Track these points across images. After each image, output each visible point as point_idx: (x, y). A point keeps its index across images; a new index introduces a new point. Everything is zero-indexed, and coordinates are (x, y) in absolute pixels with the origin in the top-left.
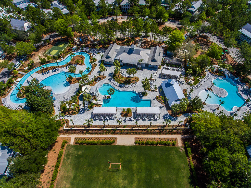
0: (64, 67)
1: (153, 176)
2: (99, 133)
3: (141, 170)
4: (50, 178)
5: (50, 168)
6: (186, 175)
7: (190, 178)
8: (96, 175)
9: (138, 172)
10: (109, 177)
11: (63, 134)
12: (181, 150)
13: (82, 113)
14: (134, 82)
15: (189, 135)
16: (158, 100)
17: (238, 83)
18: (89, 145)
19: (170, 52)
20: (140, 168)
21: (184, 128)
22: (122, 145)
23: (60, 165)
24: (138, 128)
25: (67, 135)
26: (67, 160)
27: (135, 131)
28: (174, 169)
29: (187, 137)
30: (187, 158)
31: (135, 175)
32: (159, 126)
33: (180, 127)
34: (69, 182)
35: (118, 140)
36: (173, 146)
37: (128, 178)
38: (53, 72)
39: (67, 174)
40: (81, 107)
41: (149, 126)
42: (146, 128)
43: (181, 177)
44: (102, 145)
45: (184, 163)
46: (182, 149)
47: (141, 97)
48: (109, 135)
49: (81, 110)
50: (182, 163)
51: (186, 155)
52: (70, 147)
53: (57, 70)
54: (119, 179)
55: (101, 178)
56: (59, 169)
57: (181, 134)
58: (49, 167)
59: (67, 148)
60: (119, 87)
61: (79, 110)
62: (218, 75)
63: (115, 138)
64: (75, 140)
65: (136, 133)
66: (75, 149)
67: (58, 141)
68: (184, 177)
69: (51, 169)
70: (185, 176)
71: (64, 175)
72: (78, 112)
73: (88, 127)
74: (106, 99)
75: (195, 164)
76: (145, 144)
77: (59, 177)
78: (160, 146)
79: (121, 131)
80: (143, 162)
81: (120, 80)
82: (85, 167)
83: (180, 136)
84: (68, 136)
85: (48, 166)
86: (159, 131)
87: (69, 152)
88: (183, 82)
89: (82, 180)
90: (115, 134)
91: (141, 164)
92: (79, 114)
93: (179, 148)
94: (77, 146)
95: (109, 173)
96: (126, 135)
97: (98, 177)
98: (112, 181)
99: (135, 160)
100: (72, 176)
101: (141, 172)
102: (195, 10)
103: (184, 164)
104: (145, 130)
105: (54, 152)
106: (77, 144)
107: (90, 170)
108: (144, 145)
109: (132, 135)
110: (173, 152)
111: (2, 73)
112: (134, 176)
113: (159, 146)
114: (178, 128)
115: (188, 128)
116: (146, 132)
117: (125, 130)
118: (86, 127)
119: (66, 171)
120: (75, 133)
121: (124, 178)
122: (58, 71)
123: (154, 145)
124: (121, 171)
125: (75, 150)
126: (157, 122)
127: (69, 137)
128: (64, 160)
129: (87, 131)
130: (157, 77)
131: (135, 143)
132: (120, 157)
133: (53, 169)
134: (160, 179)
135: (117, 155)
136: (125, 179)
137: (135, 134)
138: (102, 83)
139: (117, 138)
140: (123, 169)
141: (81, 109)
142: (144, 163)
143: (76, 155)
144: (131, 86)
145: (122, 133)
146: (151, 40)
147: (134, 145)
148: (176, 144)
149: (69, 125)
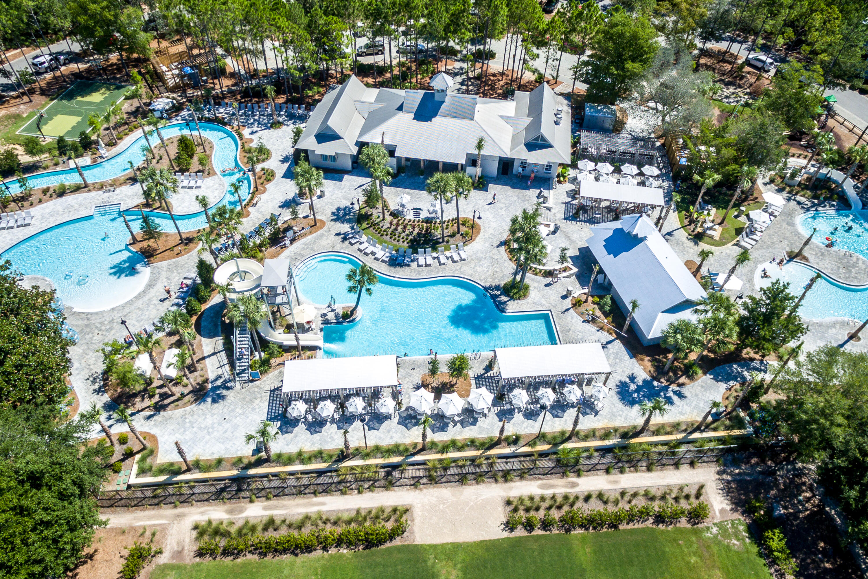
0: (116, 186)
2: (322, 488)
14: (460, 239)
16: (581, 314)
19: (599, 112)
24: (510, 451)
33: (708, 428)
35: (417, 520)
40: (216, 366)
41: (563, 434)
60: (392, 264)
65: (506, 477)
73: (258, 463)
74: (337, 322)
76: (560, 528)
108: (557, 532)
114: (698, 436)
116: (551, 465)
117: (447, 465)
118: (248, 465)
130: (559, 215)
131: (510, 526)
138: (307, 253)
147: (504, 535)
149: (158, 461)
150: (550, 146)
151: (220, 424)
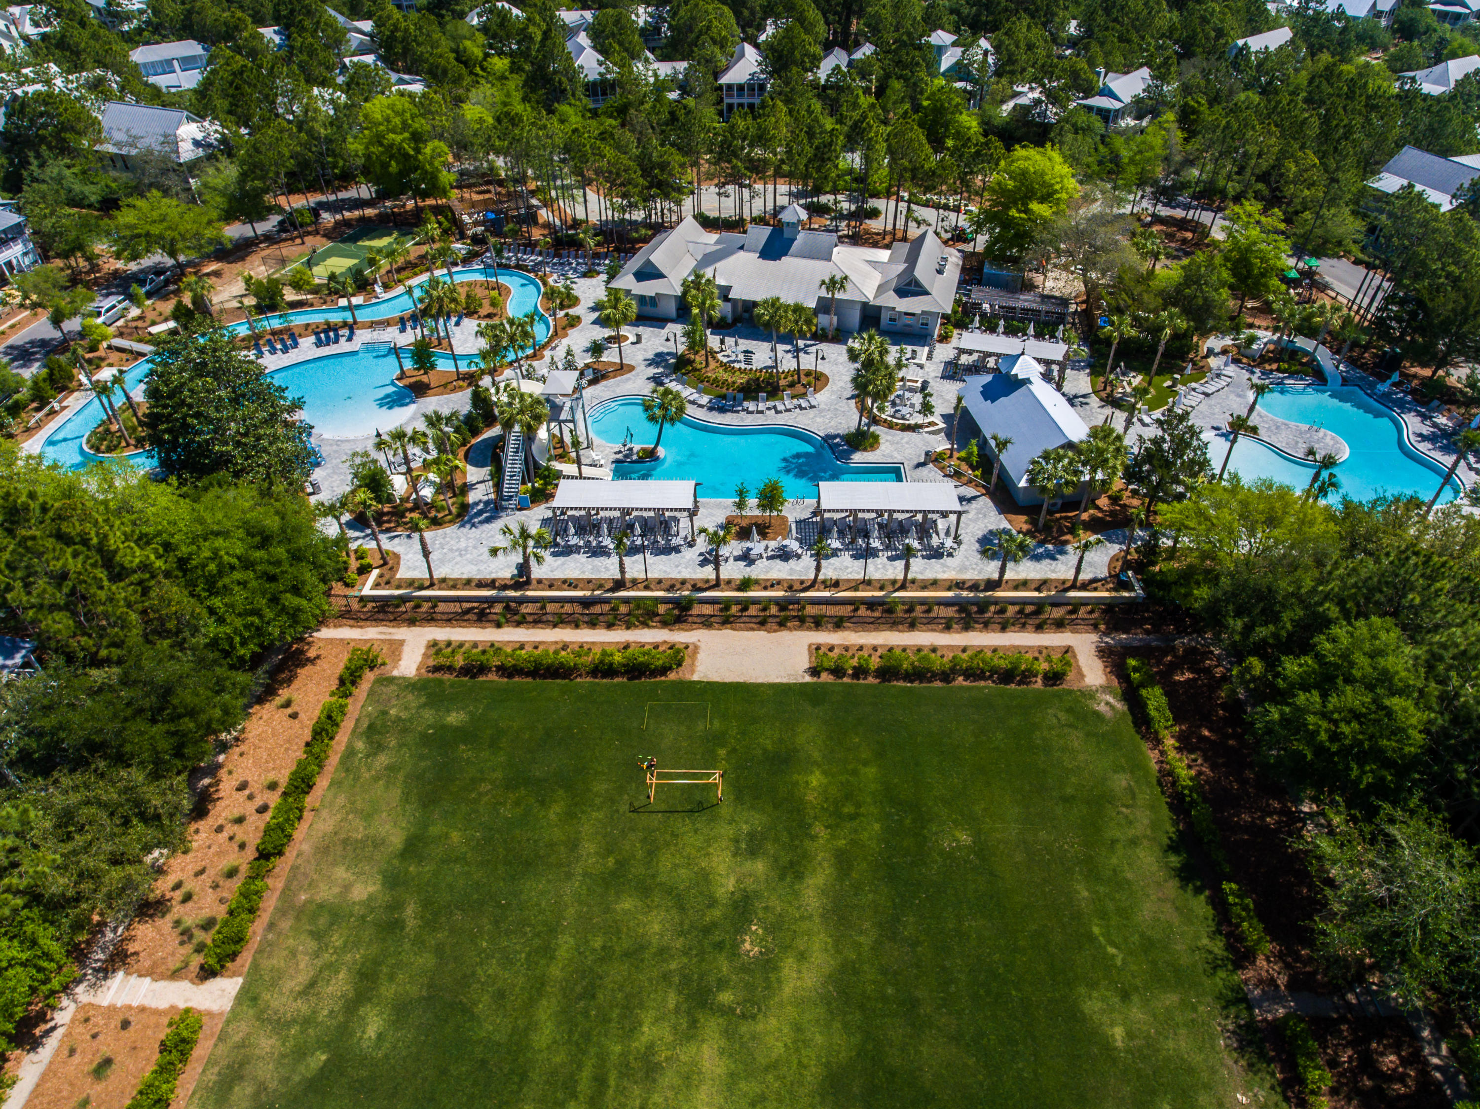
0: (389, 325)
1: (936, 833)
2: (586, 619)
3: (858, 805)
4: (242, 846)
5: (250, 797)
6: (1149, 832)
7: (1173, 848)
8: (557, 834)
9: (837, 814)
10: (644, 840)
11: (351, 626)
12: (1102, 708)
13: (481, 522)
14: (799, 389)
15: (1147, 632)
16: (942, 469)
17: (1403, 407)
18: (517, 679)
19: (1002, 269)
20: (848, 797)
21: (1114, 594)
22: (727, 680)
23: (322, 783)
24: (827, 594)
25: (381, 629)
26: (368, 756)
27: (810, 610)
28: (1067, 800)
29: (1136, 643)
30: (1145, 746)
31: (819, 829)
32: (959, 585)
33: (1084, 587)
34: (375, 869)
35: (701, 656)
36: (1054, 685)
37: (771, 848)
38: (319, 344)
39: (365, 828)
40: (479, 494)
41: (894, 582)
42: (881, 594)
43: (1114, 842)
44: (603, 677)
45: (1132, 772)
46: (1111, 700)
47: (845, 456)
48: (646, 630)
49: (481, 506)
50: (1115, 772)
51: (1138, 732)
52: (393, 687)
53: (343, 340)
54: (711, 850)
55: (589, 847)
56: (309, 801)
57: (1095, 627)
58: (247, 792)
59: (371, 693)
60: (711, 409)
61: (464, 508)
62: (1278, 370)
63: (687, 647)
64: (426, 656)
65: (818, 623)
66: (423, 699)
67: (318, 657)
68: (1134, 842)
69: (258, 802)
70: (1145, 836)
71: (343, 836)
72: (459, 515)
73: (517, 586)
74: (632, 462)
75: (1200, 773)
76: (876, 677)
77: (305, 847)
78: (969, 689)
79: (727, 608)
80: (866, 764)
81: (716, 380)
82: (487, 793)
83: (1094, 637)
84: (388, 637)
85: (236, 784)
86: (959, 611)
87: (385, 713)
88: (1084, 396)
89: (460, 859)
90: (683, 626)
91: (855, 773)
92: (463, 526)
93: (1089, 694)
94: (441, 682)
95: (644, 820)
96: (753, 629)
97: (573, 845)
98: (666, 861)
99: (816, 755)
100: (392, 838)
101: (852, 817)
102: (1118, 105)
103: (1128, 776)
104: (871, 604)
105: (289, 711)
106: (437, 675)
107: (517, 803)
108: (871, 680)
109: (790, 629)
110: (1054, 715)
111: (11, 347)
112: (814, 838)
113: (961, 688)
114: (1072, 594)
115: (1133, 594)
116: (877, 614)
117: (745, 605)
118: (505, 587)
119: (355, 811)
120: (433, 619)
121: (744, 846)
122: (350, 339)
123: (930, 681)
124: (725, 811)
125: (425, 705)
126: (944, 565)
127: (391, 642)
128: (350, 753)
129: (507, 608)
130: (933, 374)
131: (814, 671)
132: (718, 739)
133: (274, 799)
134: (981, 850)
135: (701, 726)
136: (753, 852)
137: (809, 629)
138: (608, 395)
139: (696, 648)
140: (739, 799)
141: (476, 504)
142: (871, 772)
143: (430, 727)
144: (780, 407)
145: (727, 621)
146: (889, 227)
147: (808, 679)
148: (1071, 676)
149: (398, 576)
150: (927, 293)
151: (475, 547)
